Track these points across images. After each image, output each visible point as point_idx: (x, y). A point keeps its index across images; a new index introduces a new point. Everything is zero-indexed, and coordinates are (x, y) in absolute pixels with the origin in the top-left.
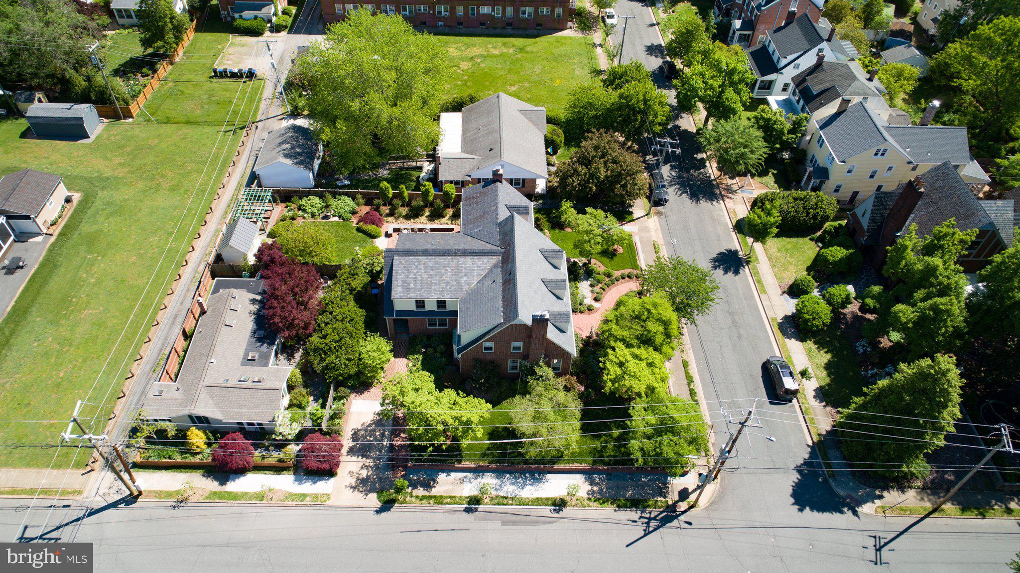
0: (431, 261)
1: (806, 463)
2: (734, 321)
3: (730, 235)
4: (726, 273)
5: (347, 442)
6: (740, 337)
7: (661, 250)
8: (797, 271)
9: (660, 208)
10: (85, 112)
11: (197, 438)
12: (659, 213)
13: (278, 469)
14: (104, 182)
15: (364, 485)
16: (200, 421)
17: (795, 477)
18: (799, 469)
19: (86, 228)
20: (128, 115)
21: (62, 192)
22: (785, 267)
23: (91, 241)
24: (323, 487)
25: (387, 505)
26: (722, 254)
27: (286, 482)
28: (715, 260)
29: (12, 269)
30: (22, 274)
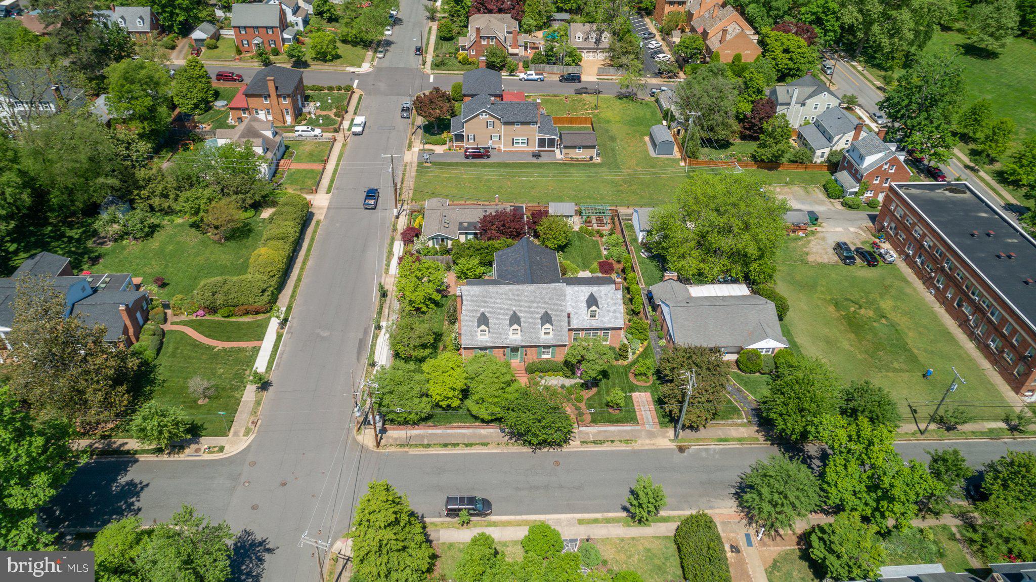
2: (537, 488)
7: (623, 445)
22: (621, 551)
23: (563, 173)
29: (536, 155)
30: (534, 160)
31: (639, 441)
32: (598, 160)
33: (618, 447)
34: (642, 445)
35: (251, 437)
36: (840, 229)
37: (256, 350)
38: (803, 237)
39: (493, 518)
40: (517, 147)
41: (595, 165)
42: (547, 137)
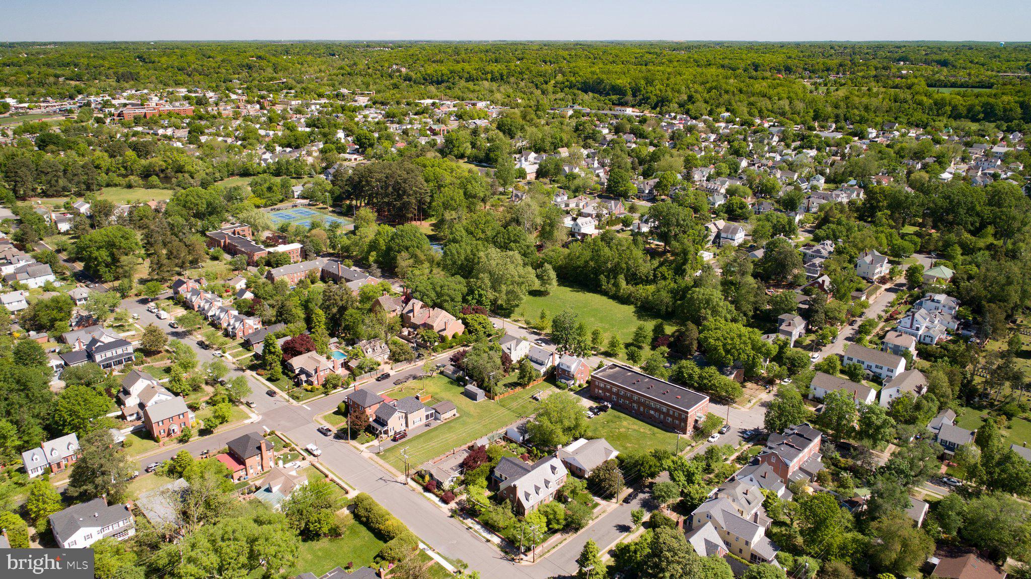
0: (511, 465)
5: (457, 500)
9: (624, 504)
10: (480, 393)
11: (427, 478)
12: (621, 505)
13: (437, 496)
14: (468, 415)
15: (452, 510)
16: (431, 476)
19: (452, 424)
20: (493, 399)
21: (454, 411)
23: (451, 428)
24: (443, 505)
25: (452, 516)
27: (436, 500)
29: (427, 425)
30: (428, 428)
31: (607, 510)
32: (457, 415)
33: (605, 514)
34: (609, 511)
36: (582, 401)
37: (438, 564)
40: (416, 425)
41: (458, 418)
42: (429, 413)
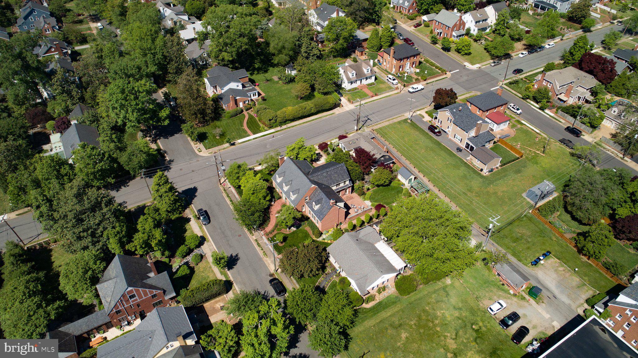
1: (193, 199)
2: (224, 234)
3: (233, 278)
4: (231, 255)
6: (220, 229)
7: (263, 254)
8: (200, 268)
9: (272, 278)
12: (271, 275)
17: (197, 194)
18: (196, 196)
22: (205, 269)
26: (235, 264)
28: (238, 259)
29: (459, 150)
30: (456, 152)
31: (268, 259)
32: (485, 174)
33: (261, 253)
34: (266, 261)
35: (210, 155)
36: (547, 316)
37: (249, 136)
38: (510, 294)
39: (204, 227)
40: (456, 140)
